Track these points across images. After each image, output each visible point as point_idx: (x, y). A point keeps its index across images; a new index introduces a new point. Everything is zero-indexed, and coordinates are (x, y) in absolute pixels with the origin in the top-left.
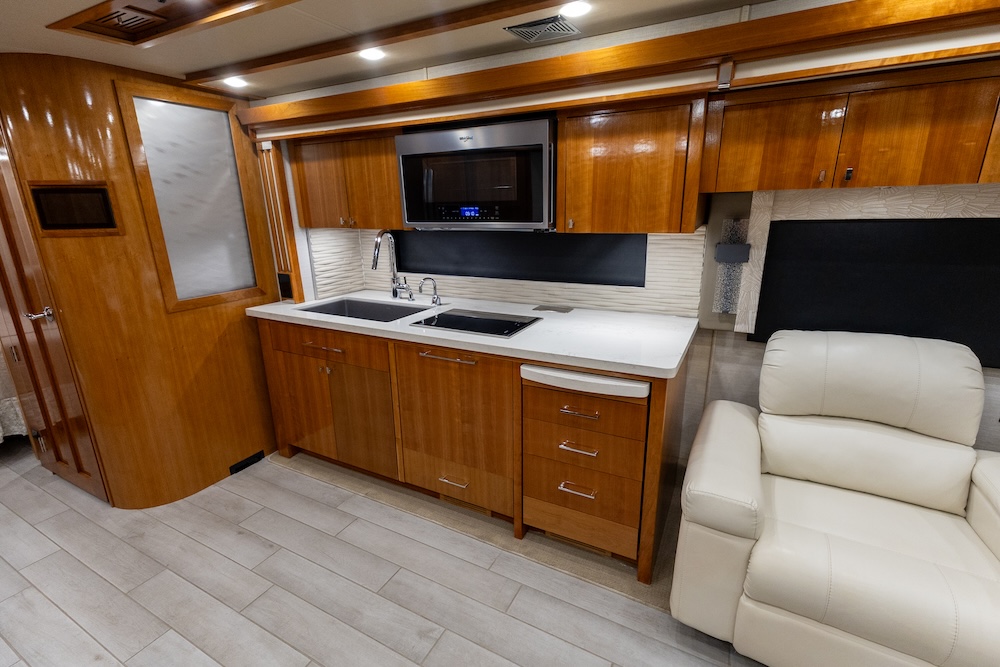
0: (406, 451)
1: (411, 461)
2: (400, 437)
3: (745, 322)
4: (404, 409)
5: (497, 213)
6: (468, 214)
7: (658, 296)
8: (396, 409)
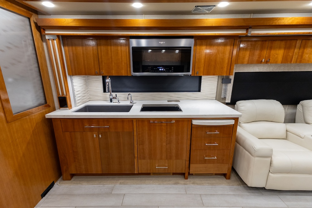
0: (139, 161)
1: (141, 165)
2: (137, 156)
3: (228, 99)
4: (139, 145)
5: (172, 69)
6: (160, 69)
7: (205, 94)
8: (136, 145)
